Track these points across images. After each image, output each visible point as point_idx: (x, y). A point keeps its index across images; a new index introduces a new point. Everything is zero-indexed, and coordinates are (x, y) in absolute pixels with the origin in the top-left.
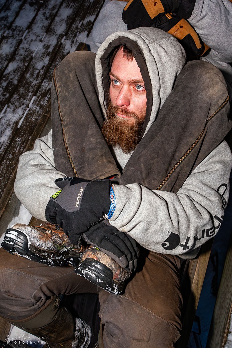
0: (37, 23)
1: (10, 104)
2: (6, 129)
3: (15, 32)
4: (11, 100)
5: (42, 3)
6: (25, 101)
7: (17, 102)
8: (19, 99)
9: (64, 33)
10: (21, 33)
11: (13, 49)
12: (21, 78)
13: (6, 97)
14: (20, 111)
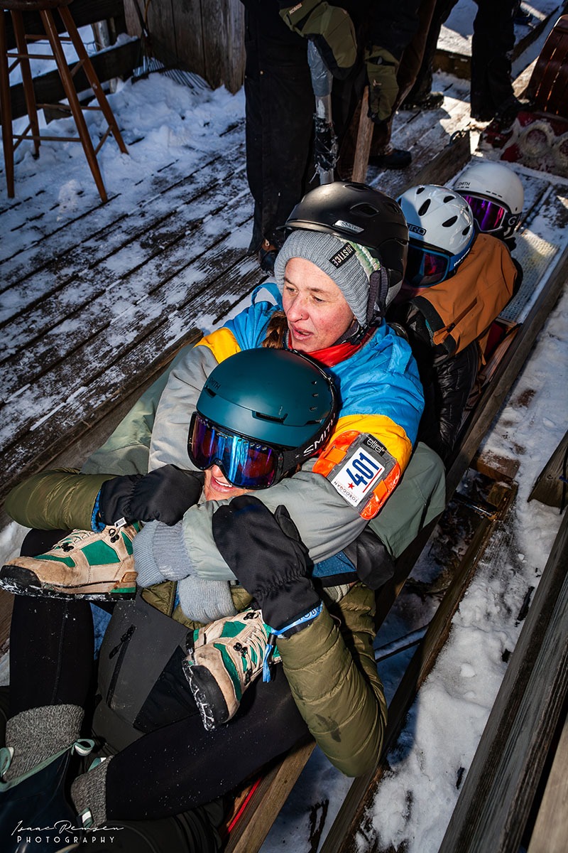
0: (141, 275)
1: (35, 386)
2: (7, 424)
3: (99, 276)
4: (41, 379)
5: (162, 249)
6: (64, 389)
7: (49, 385)
8: (56, 382)
9: (177, 306)
10: (107, 281)
11: (82, 300)
12: (74, 350)
13: (35, 371)
14: (47, 403)
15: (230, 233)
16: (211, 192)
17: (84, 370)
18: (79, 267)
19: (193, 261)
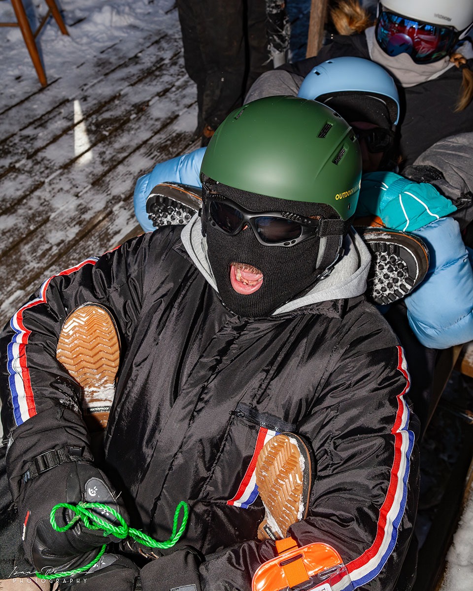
15: (178, 116)
16: (157, 73)
17: (21, 272)
18: (16, 158)
19: (138, 148)
